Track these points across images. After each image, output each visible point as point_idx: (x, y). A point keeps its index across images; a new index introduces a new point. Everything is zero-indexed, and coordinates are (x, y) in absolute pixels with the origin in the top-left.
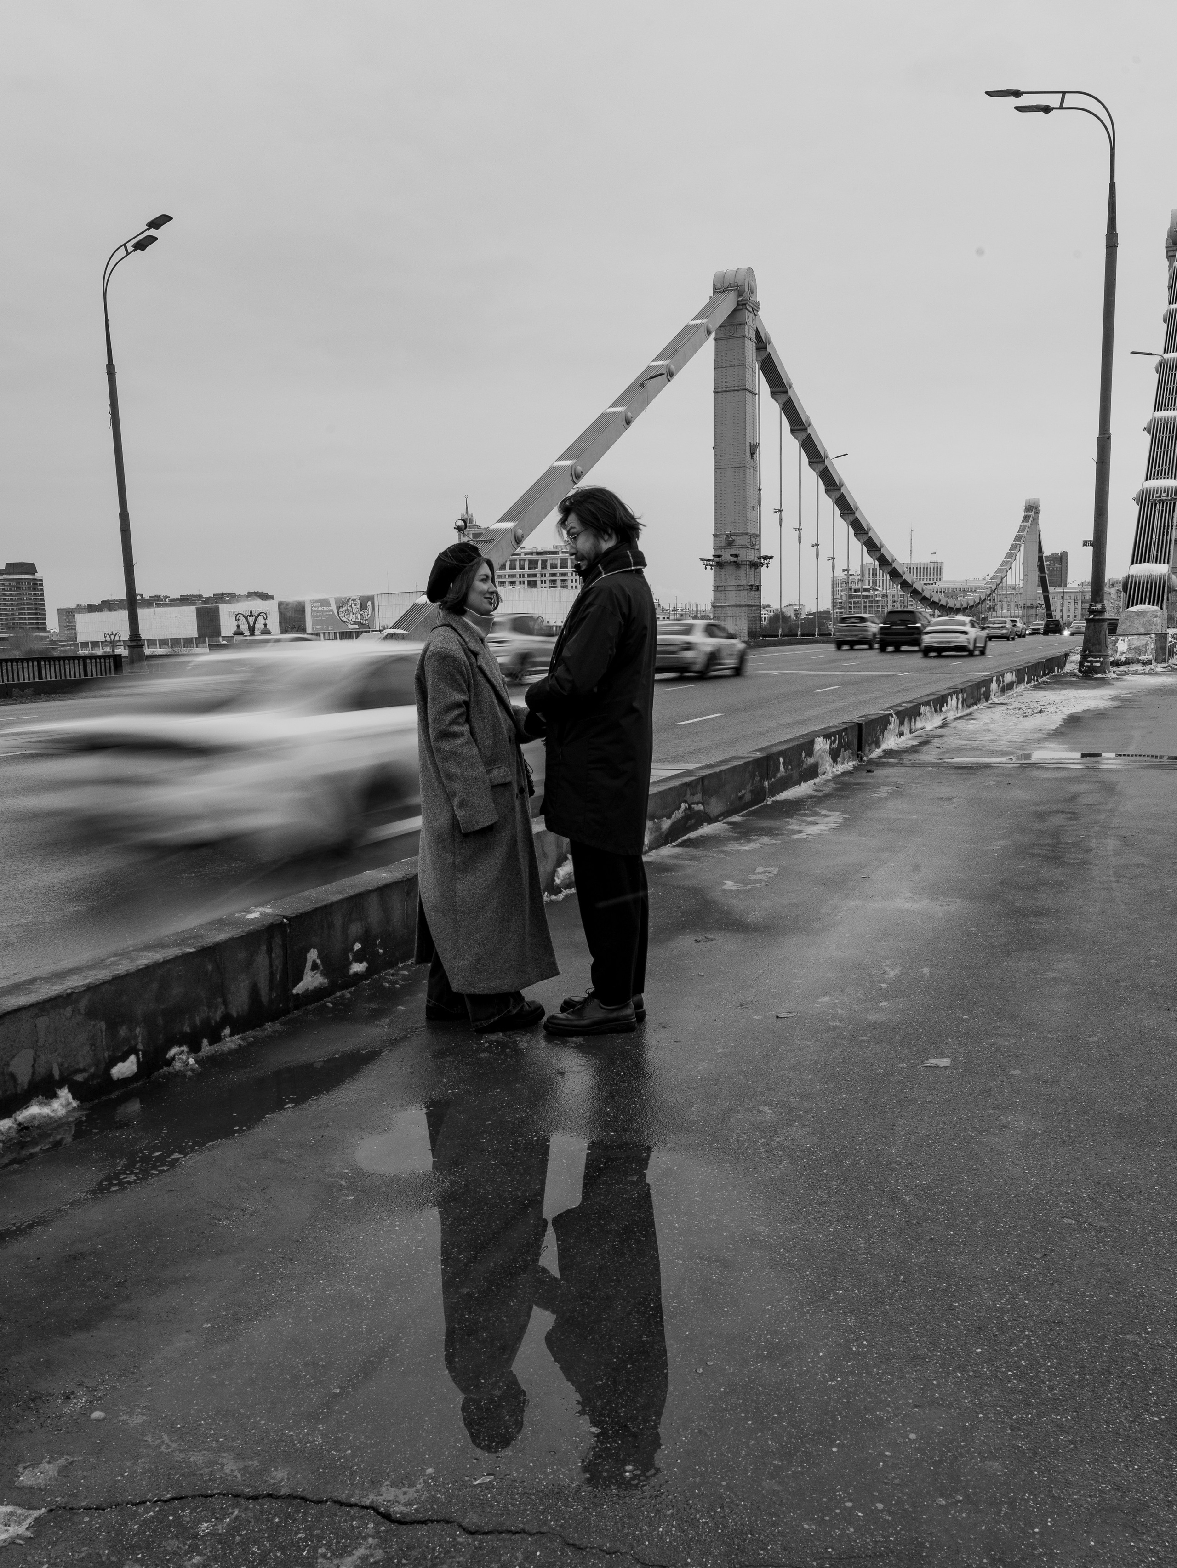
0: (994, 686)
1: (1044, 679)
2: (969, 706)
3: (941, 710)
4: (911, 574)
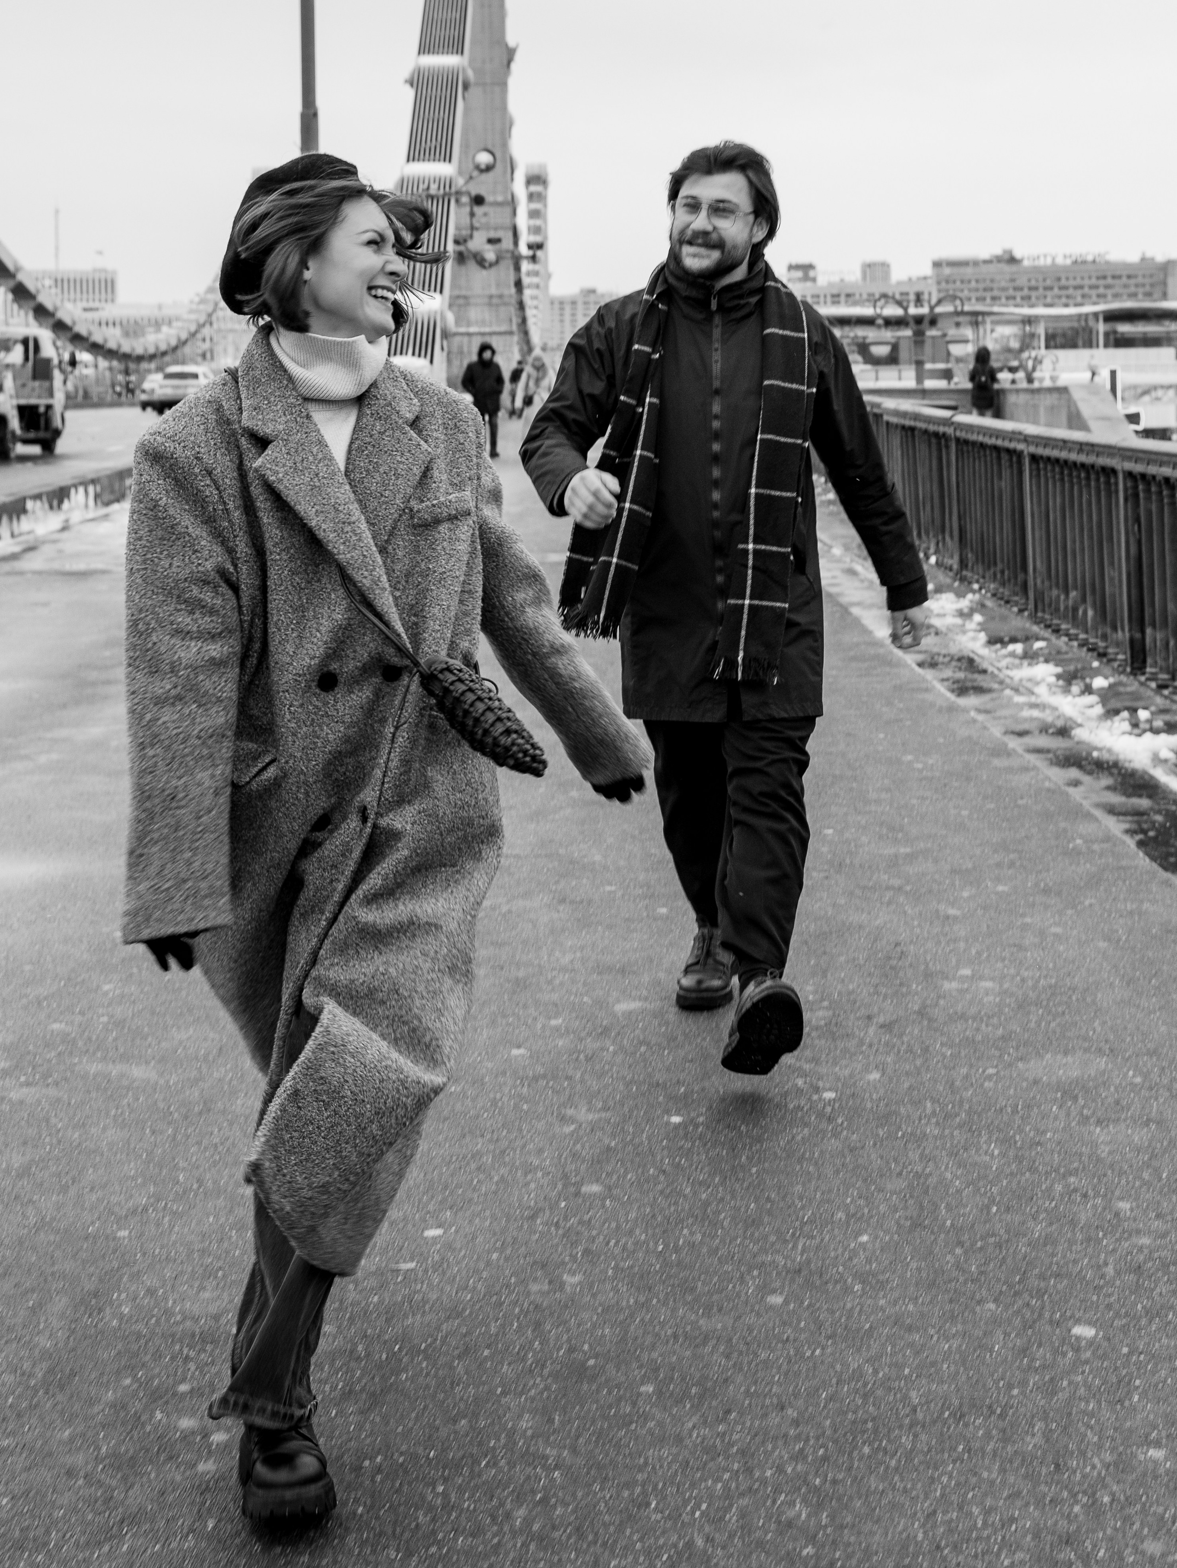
2: (107, 504)
3: (59, 507)
4: (59, 290)
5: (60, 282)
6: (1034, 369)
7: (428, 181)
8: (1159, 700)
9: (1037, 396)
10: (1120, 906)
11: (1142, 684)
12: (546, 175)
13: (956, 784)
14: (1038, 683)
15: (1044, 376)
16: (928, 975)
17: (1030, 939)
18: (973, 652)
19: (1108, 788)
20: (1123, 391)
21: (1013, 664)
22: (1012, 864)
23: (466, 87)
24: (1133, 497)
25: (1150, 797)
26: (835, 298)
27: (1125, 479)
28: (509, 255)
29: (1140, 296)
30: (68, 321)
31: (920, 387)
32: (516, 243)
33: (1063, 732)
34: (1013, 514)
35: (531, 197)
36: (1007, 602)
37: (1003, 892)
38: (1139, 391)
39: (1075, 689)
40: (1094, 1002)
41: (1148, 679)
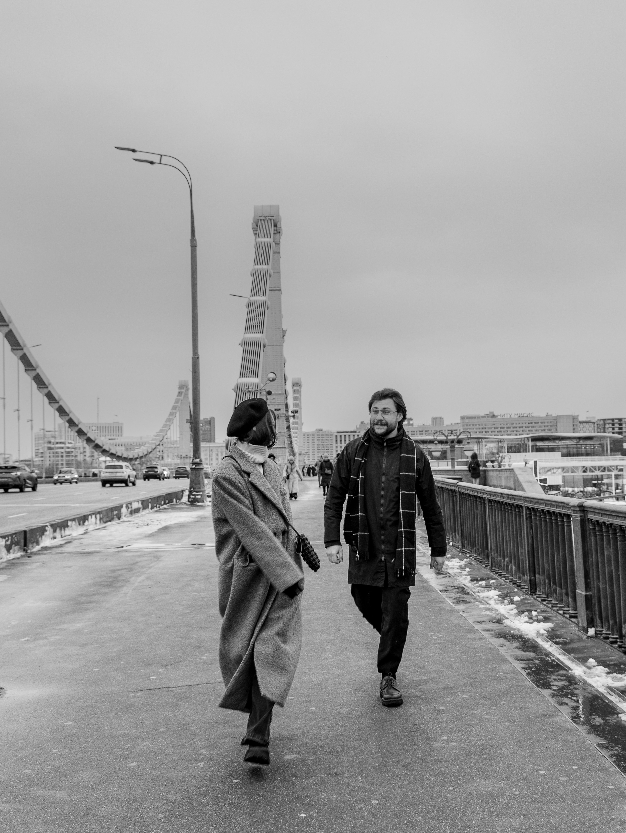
0: (124, 510)
1: (165, 506)
2: (105, 522)
3: (83, 524)
4: (99, 432)
5: (100, 428)
6: (501, 462)
7: (248, 385)
8: (542, 606)
9: (501, 473)
10: (517, 704)
11: (535, 599)
12: (301, 382)
13: (450, 646)
14: (491, 599)
15: (506, 464)
16: (428, 740)
17: (475, 721)
18: (464, 585)
19: (516, 648)
20: (540, 470)
21: (480, 590)
22: (471, 685)
23: (264, 346)
24: (529, 518)
25: (534, 652)
26: (421, 432)
27: (526, 510)
28: (284, 415)
29: (546, 431)
30: (101, 444)
31: (453, 469)
32: (287, 411)
33: (499, 621)
34: (482, 525)
35: (294, 391)
36: (481, 562)
37: (466, 698)
38: (546, 470)
39: (506, 602)
40: (501, 753)
41: (537, 597)
